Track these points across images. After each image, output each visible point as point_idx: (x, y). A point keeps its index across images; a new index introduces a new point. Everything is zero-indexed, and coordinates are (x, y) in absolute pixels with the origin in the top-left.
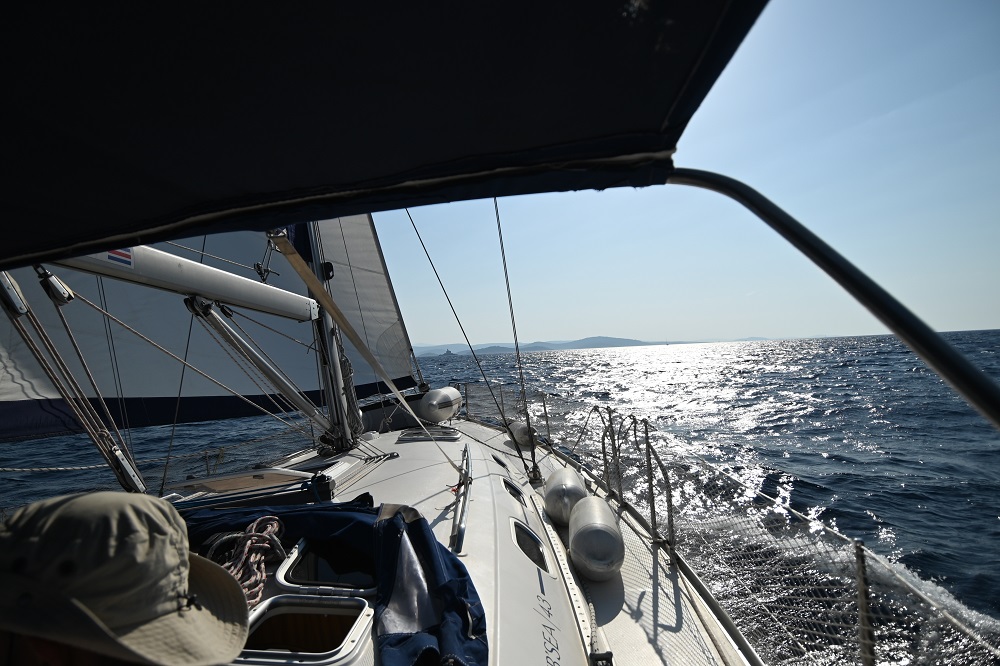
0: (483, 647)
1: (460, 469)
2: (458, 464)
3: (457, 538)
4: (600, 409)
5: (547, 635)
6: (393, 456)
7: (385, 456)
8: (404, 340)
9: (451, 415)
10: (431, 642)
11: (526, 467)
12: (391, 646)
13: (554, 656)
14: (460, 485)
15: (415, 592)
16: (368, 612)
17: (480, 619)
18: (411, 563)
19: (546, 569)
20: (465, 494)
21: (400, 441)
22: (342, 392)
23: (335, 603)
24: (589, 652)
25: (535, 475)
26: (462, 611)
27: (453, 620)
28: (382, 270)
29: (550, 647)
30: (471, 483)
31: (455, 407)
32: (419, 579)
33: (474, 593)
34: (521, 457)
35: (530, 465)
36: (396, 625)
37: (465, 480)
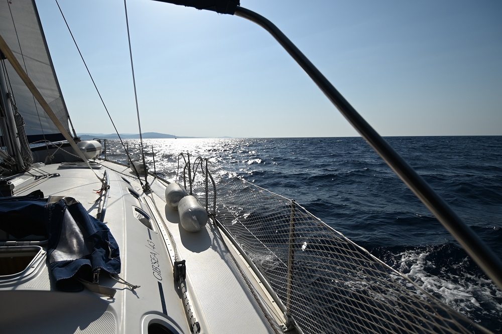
0: (117, 262)
1: (102, 180)
2: (102, 178)
3: (101, 215)
4: (184, 155)
5: (153, 257)
6: (55, 176)
7: (49, 175)
8: (64, 110)
9: (95, 156)
10: (87, 262)
11: (142, 184)
12: (60, 267)
13: (156, 265)
14: (102, 190)
15: (75, 241)
16: (42, 251)
17: (116, 252)
18: (71, 225)
19: (152, 229)
20: (105, 195)
21: (60, 168)
22: (17, 135)
23: (18, 250)
24: (174, 261)
25: (146, 188)
26: (105, 246)
27: (99, 253)
28: (48, 62)
29: (154, 261)
30: (109, 188)
31: (98, 152)
32: (76, 233)
33: (113, 238)
34: (139, 178)
35: (144, 183)
36: (61, 256)
37: (105, 187)
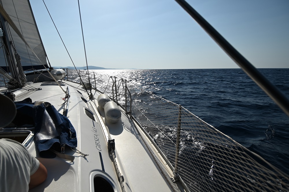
0: (75, 141)
1: (66, 92)
2: (65, 91)
3: (66, 112)
4: (112, 77)
5: (96, 137)
6: (39, 89)
7: (36, 89)
8: (43, 51)
9: (62, 78)
10: (57, 140)
11: (88, 94)
12: (41, 143)
13: (98, 142)
14: (66, 98)
15: (50, 128)
16: (32, 134)
17: (74, 134)
18: (48, 119)
19: (95, 120)
20: (67, 101)
21: (42, 85)
22: (16, 66)
23: (18, 133)
24: (108, 140)
25: (91, 97)
26: (68, 131)
27: (64, 135)
28: (34, 23)
29: (96, 140)
30: (70, 97)
31: (63, 76)
32: (51, 123)
33: (72, 126)
34: (87, 91)
35: (90, 94)
36: (43, 137)
37: (68, 96)
